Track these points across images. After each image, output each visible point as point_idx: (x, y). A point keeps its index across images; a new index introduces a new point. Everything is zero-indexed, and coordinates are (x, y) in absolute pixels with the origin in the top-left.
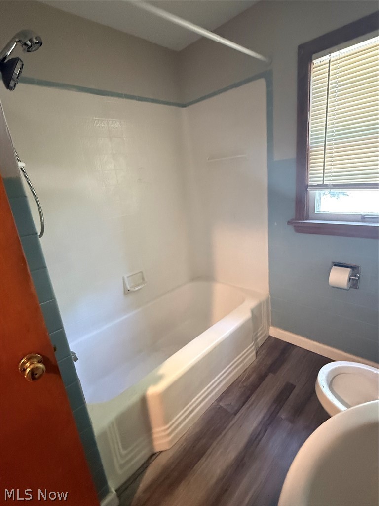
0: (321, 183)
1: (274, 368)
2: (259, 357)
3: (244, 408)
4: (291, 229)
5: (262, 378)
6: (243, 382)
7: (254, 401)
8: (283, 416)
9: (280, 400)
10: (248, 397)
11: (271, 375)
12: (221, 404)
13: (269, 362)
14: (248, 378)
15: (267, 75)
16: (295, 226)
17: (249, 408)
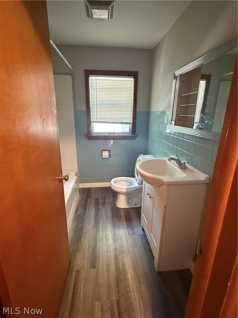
0: (96, 121)
1: (88, 196)
2: (81, 196)
3: (87, 211)
4: (86, 138)
5: (86, 201)
6: (81, 205)
7: (88, 208)
8: (100, 207)
9: (97, 203)
10: (86, 208)
11: (89, 199)
12: (77, 214)
13: (85, 195)
14: (81, 203)
15: (72, 75)
16: (87, 137)
17: (88, 210)
